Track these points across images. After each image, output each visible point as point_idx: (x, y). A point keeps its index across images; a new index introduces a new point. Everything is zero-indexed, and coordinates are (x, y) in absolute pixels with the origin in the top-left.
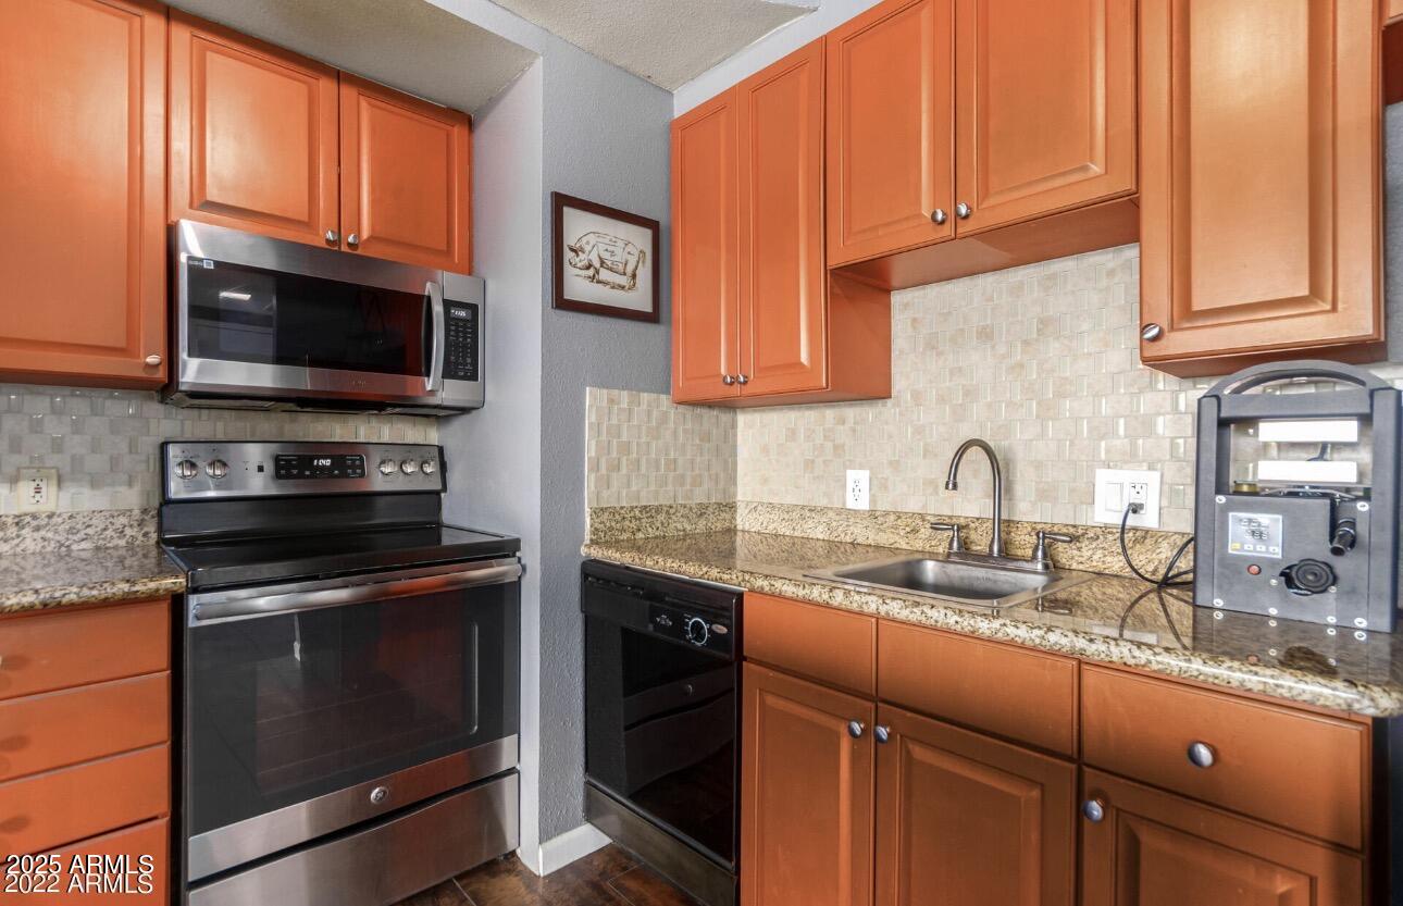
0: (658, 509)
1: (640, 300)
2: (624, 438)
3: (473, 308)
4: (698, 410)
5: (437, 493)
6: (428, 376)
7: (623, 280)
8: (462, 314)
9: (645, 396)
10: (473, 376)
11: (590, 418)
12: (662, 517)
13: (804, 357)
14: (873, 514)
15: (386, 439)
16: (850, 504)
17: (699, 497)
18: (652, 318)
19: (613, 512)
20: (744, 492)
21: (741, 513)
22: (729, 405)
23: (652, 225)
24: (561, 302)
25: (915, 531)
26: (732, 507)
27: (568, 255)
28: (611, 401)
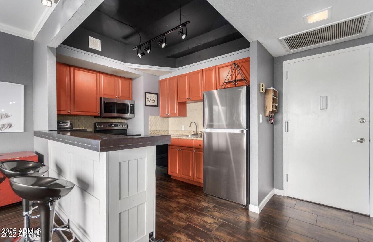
0: (158, 131)
1: (156, 104)
2: (154, 122)
3: (133, 105)
4: (163, 118)
5: (126, 129)
6: (128, 114)
7: (153, 102)
8: (132, 106)
9: (156, 116)
10: (133, 114)
11: (149, 119)
12: (158, 132)
13: (175, 112)
14: (185, 131)
15: (119, 122)
16: (182, 130)
17: (163, 130)
18: (157, 106)
19: (152, 131)
20: (170, 129)
21: (169, 131)
22: (168, 117)
23: (157, 94)
24: (146, 105)
25: (189, 133)
26: (168, 131)
27: (147, 99)
28: (152, 117)
